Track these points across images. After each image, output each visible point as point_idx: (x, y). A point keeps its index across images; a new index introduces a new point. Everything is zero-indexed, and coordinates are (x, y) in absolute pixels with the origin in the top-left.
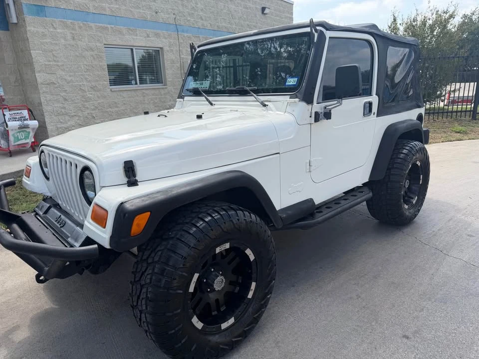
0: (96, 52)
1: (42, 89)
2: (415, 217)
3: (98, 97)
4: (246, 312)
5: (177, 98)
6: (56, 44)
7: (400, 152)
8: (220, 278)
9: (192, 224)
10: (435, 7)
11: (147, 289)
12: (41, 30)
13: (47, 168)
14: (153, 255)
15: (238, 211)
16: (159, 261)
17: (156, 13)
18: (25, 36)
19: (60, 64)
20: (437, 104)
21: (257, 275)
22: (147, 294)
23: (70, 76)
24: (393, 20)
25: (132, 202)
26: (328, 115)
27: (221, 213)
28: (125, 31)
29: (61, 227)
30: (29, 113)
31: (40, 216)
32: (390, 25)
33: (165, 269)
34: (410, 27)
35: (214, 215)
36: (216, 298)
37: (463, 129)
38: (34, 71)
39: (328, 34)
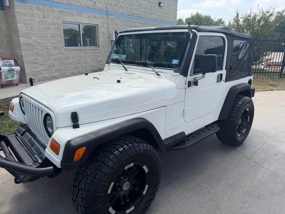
0: (57, 26)
1: (24, 47)
2: (244, 141)
3: (57, 53)
4: (141, 203)
5: (105, 63)
6: (33, 20)
7: (238, 103)
8: (127, 183)
9: (111, 152)
10: (262, 9)
11: (82, 192)
12: (24, 11)
13: (24, 107)
14: (86, 171)
15: (139, 144)
16: (90, 175)
17: (95, 3)
18: (14, 14)
19: (35, 32)
20: (260, 67)
21: (149, 181)
22: (82, 195)
23: (41, 40)
24: (236, 15)
25: (75, 140)
26: (196, 83)
27: (129, 145)
28: (75, 14)
29: (31, 146)
30: (14, 62)
31: (18, 137)
32: (234, 18)
33: (94, 181)
34: (246, 20)
35: (125, 147)
36: (124, 194)
37: (274, 83)
38: (19, 36)
39: (199, 34)
